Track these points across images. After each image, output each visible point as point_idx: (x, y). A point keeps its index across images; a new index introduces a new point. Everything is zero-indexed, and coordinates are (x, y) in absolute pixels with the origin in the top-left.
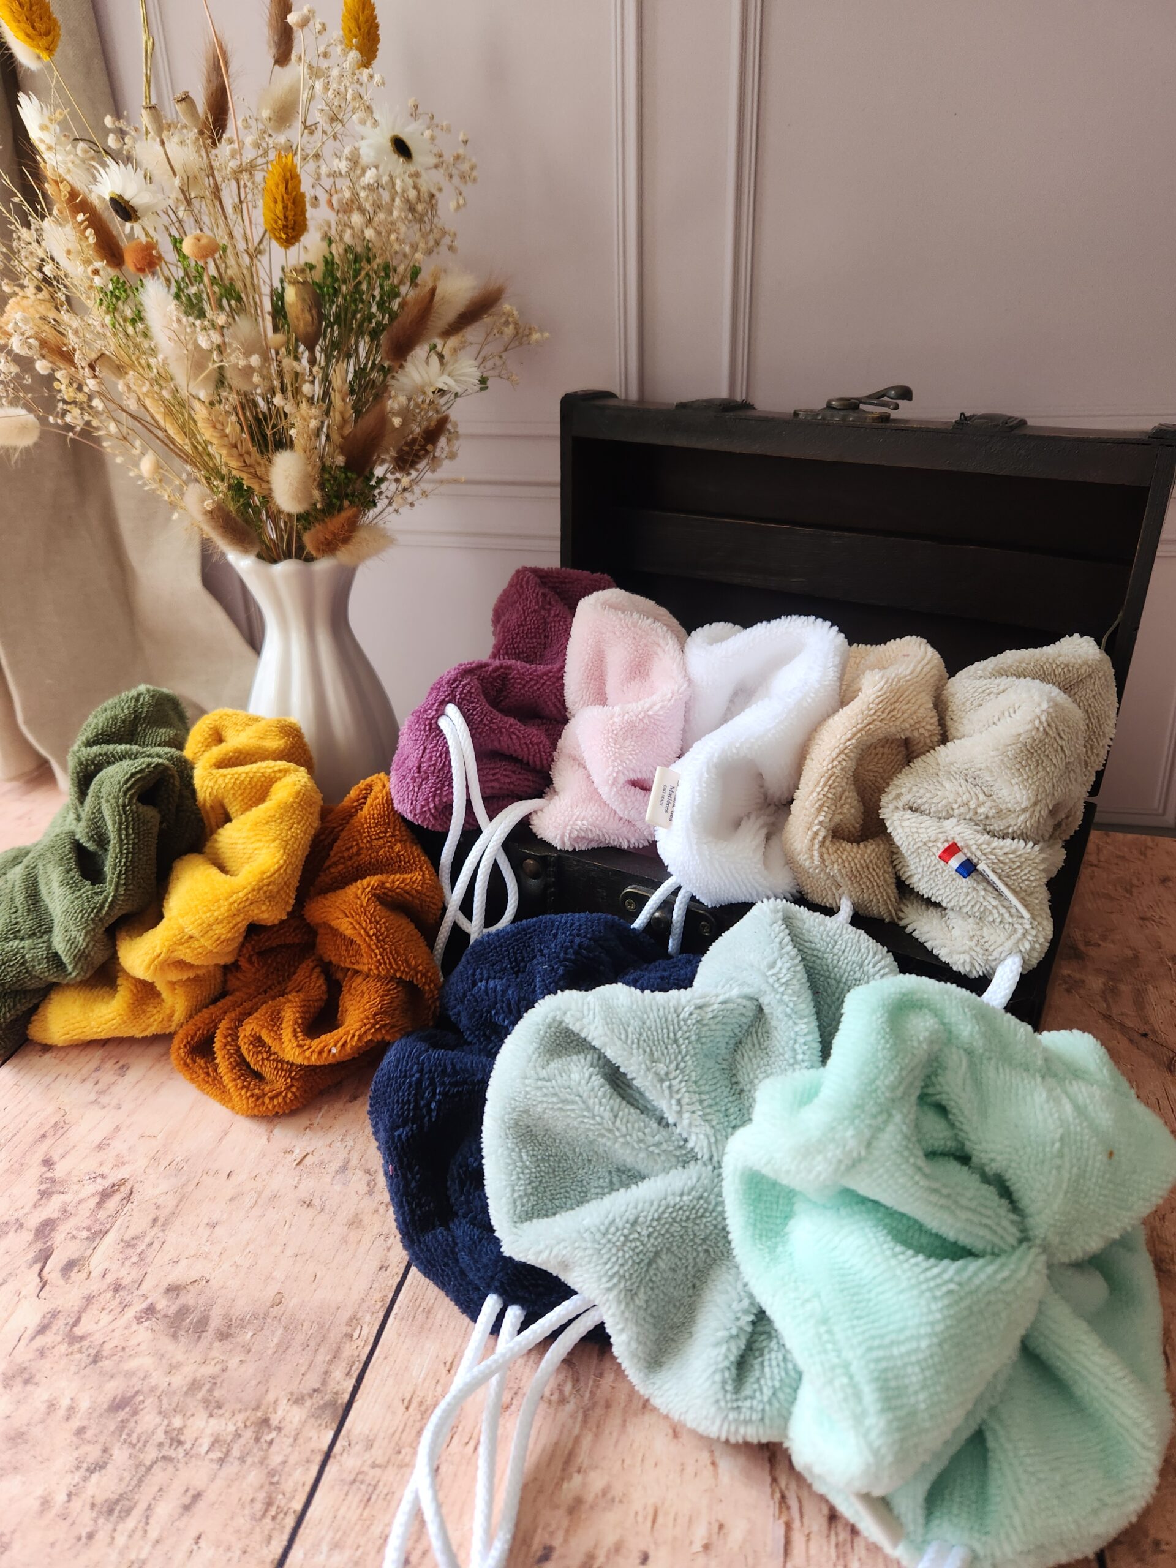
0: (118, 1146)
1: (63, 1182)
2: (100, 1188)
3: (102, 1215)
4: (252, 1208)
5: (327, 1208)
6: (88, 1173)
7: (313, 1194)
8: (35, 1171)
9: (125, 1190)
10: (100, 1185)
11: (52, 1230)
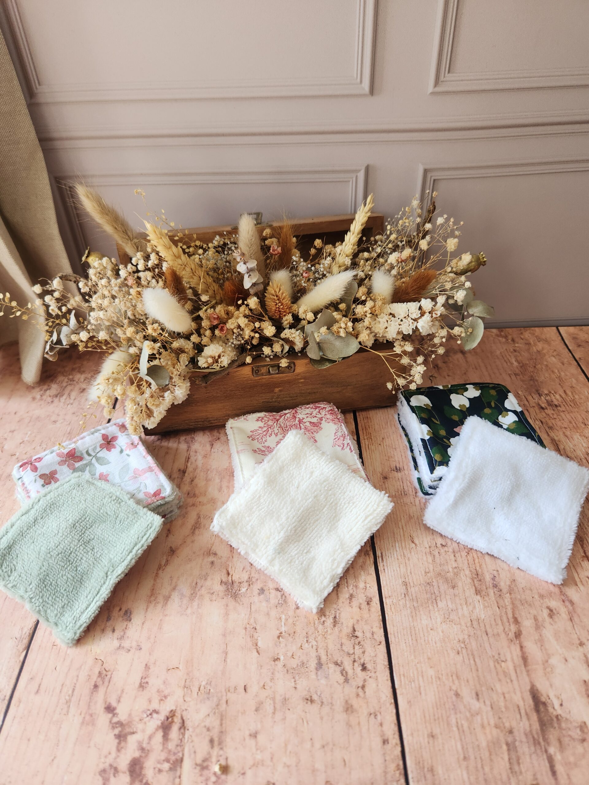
0: (155, 682)
1: (129, 724)
2: (159, 723)
3: (171, 745)
4: (274, 713)
5: (324, 700)
6: (144, 712)
7: (309, 691)
8: (104, 719)
9: (177, 720)
10: (158, 720)
11: (142, 768)
